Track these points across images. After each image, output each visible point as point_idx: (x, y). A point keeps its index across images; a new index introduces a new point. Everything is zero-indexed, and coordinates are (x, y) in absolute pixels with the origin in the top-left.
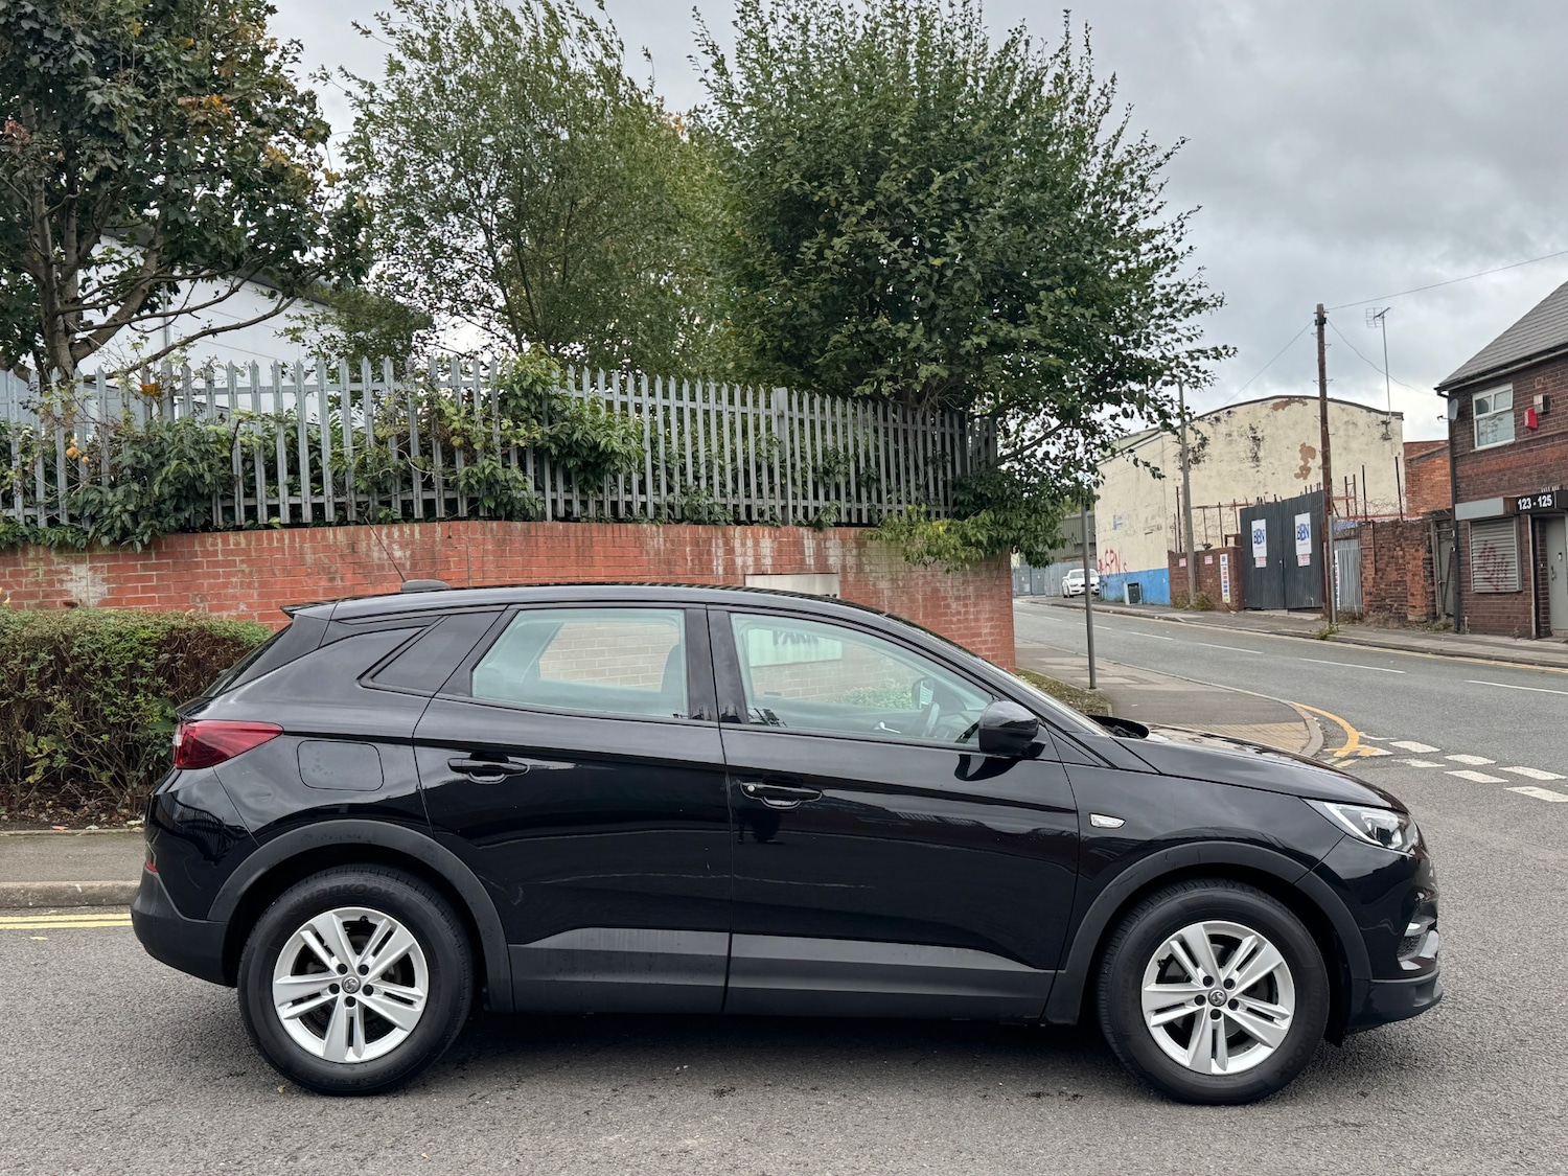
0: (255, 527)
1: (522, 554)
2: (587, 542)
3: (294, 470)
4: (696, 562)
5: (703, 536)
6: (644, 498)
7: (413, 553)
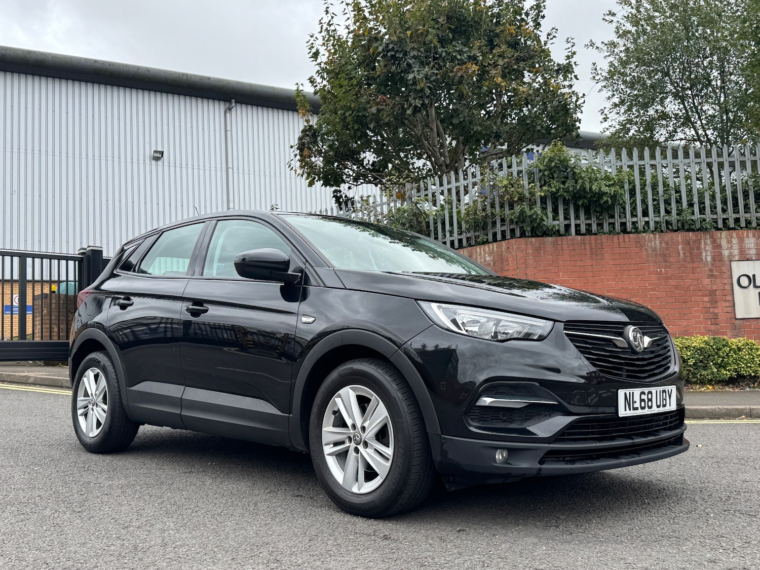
1: (551, 255)
2: (599, 246)
3: (451, 224)
4: (688, 254)
5: (694, 238)
6: (647, 219)
7: (494, 258)
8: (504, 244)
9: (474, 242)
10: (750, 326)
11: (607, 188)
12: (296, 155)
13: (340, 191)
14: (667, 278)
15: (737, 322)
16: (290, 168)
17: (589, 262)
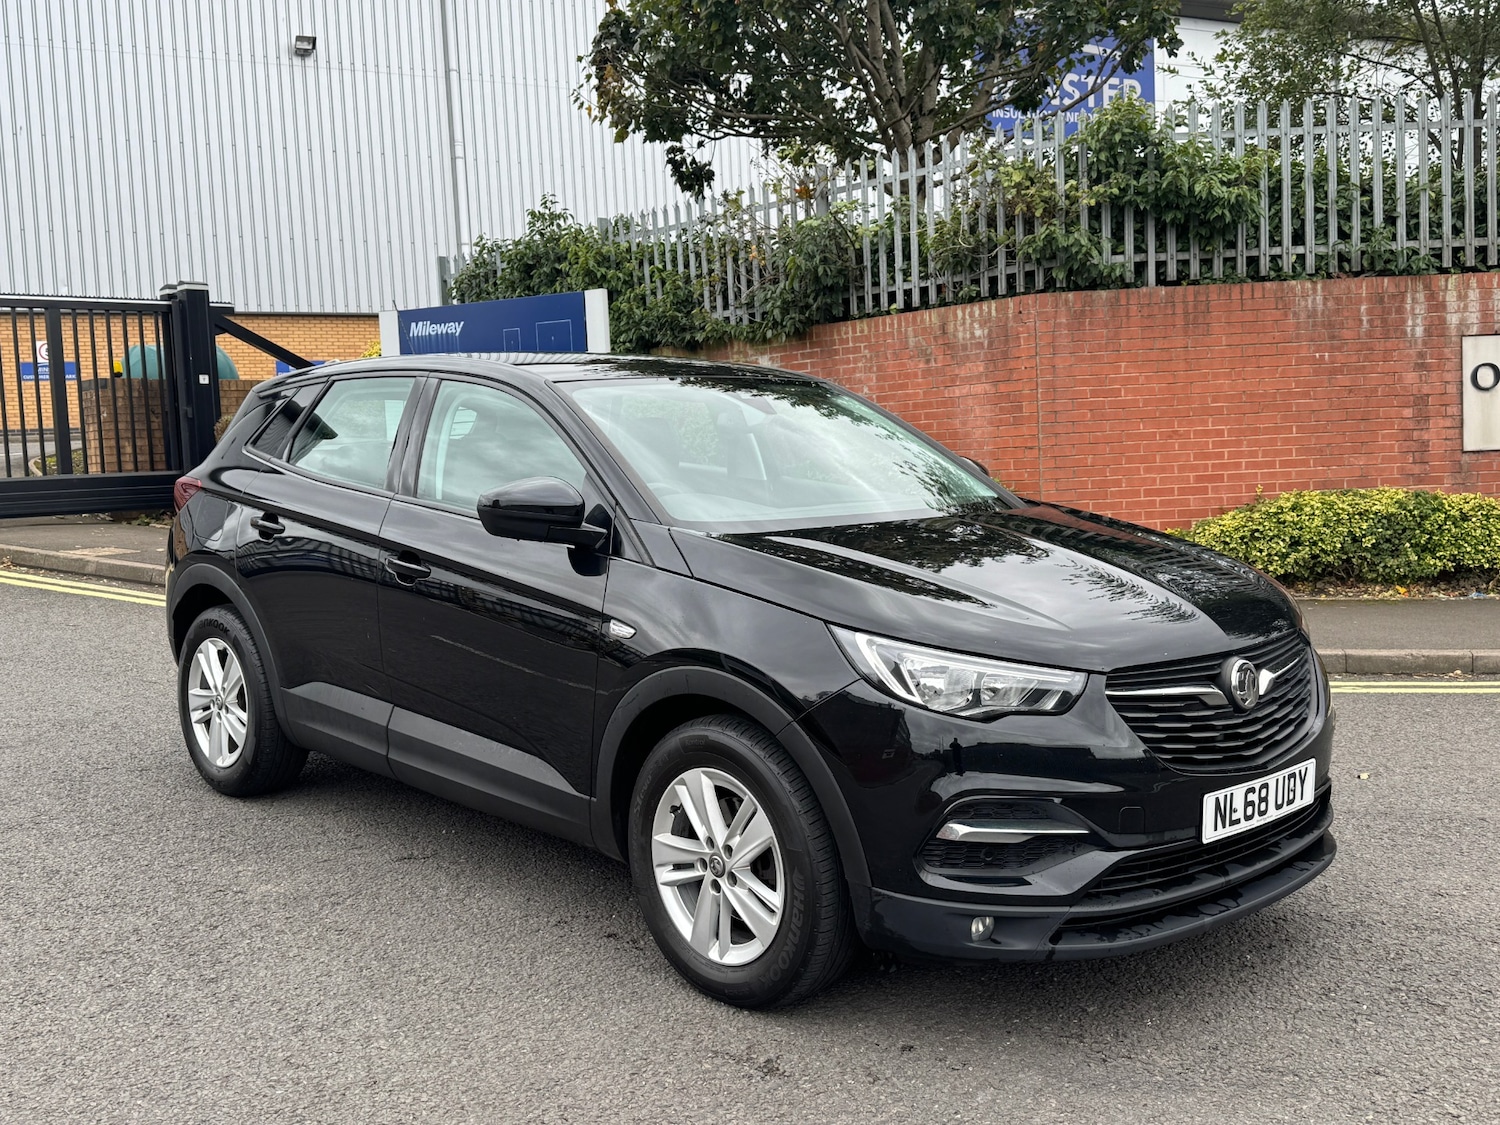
0: (880, 314)
1: (1106, 327)
2: (1202, 307)
3: (907, 257)
4: (1378, 322)
5: (1392, 290)
6: (1300, 250)
7: (990, 331)
8: (1011, 305)
9: (951, 295)
10: (1489, 466)
11: (1224, 189)
12: (589, 77)
13: (681, 150)
14: (1333, 372)
15: (1466, 458)
16: (578, 104)
17: (1179, 341)
